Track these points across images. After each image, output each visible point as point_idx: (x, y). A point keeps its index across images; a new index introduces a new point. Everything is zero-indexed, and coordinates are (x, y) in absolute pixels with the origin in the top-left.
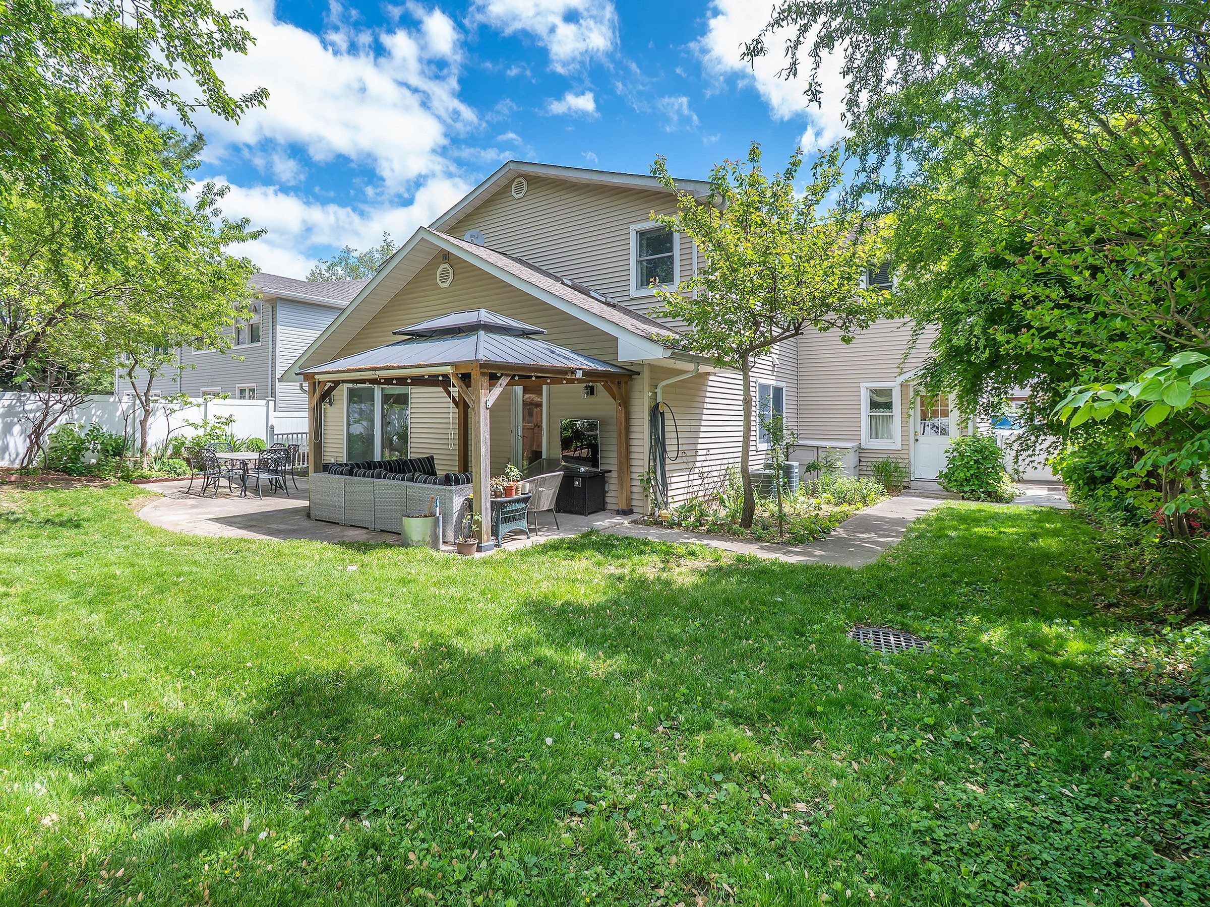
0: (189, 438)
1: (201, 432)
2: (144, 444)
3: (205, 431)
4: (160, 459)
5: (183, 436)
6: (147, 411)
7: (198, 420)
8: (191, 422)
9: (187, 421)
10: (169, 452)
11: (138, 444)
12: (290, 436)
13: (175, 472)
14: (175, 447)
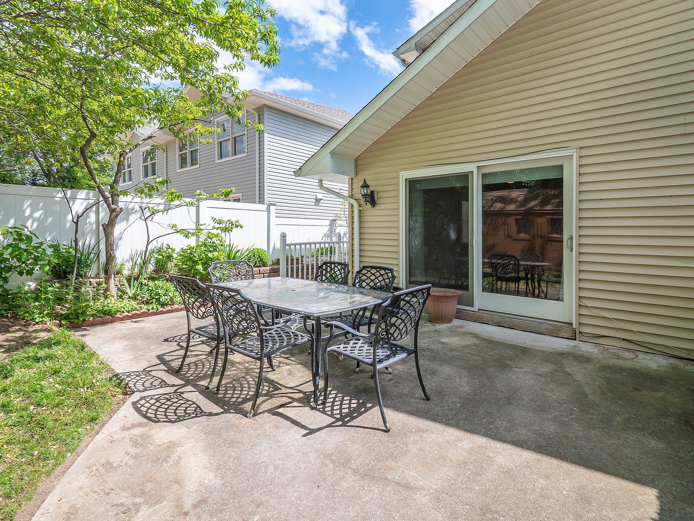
0: (178, 250)
1: (192, 242)
2: (110, 258)
3: (198, 241)
4: (136, 279)
5: (169, 247)
6: (112, 211)
7: (191, 226)
8: (179, 228)
9: (174, 226)
10: (151, 268)
11: (103, 259)
12: (298, 247)
13: (158, 300)
14: (158, 261)
